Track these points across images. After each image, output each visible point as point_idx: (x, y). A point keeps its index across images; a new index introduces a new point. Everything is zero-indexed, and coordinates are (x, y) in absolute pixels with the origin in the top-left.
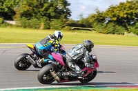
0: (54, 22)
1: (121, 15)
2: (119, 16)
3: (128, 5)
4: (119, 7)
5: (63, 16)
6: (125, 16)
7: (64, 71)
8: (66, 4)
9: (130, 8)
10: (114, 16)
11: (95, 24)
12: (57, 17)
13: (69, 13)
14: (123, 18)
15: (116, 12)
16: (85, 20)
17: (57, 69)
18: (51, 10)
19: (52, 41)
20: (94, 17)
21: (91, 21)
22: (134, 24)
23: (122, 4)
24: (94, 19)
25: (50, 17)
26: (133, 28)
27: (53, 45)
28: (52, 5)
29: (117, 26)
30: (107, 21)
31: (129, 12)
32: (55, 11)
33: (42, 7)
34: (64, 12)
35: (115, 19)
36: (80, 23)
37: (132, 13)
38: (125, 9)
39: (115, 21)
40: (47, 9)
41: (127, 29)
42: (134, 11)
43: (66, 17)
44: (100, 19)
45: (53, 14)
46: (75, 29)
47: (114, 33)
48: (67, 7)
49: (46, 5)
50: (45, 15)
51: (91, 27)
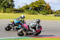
0: (7, 10)
1: (37, 6)
2: (35, 7)
3: (39, 2)
4: (35, 3)
5: (11, 7)
6: (38, 7)
7: (28, 31)
8: (12, 1)
9: (40, 3)
10: (33, 7)
11: (25, 10)
12: (8, 7)
13: (14, 6)
14: (37, 8)
15: (34, 5)
16: (21, 8)
17: (25, 30)
18: (6, 4)
19: (21, 19)
20: (24, 7)
21: (23, 9)
22: (42, 10)
23: (36, 1)
24: (24, 8)
25: (5, 7)
26: (41, 12)
27: (21, 21)
28: (6, 2)
29: (35, 11)
30: (30, 9)
31: (40, 5)
32: (8, 5)
33: (2, 3)
34: (11, 5)
35: (34, 8)
36: (19, 10)
37: (41, 5)
38: (38, 4)
39: (34, 9)
40: (4, 4)
41: (39, 12)
42: (42, 5)
43: (12, 7)
44: (27, 8)
45: (7, 6)
46: (16, 12)
47: (33, 14)
48: (13, 3)
49: (4, 2)
50: (3, 6)
51: (24, 12)
